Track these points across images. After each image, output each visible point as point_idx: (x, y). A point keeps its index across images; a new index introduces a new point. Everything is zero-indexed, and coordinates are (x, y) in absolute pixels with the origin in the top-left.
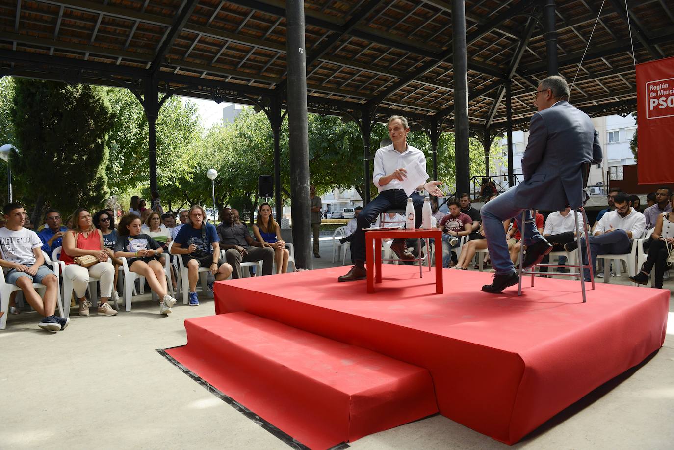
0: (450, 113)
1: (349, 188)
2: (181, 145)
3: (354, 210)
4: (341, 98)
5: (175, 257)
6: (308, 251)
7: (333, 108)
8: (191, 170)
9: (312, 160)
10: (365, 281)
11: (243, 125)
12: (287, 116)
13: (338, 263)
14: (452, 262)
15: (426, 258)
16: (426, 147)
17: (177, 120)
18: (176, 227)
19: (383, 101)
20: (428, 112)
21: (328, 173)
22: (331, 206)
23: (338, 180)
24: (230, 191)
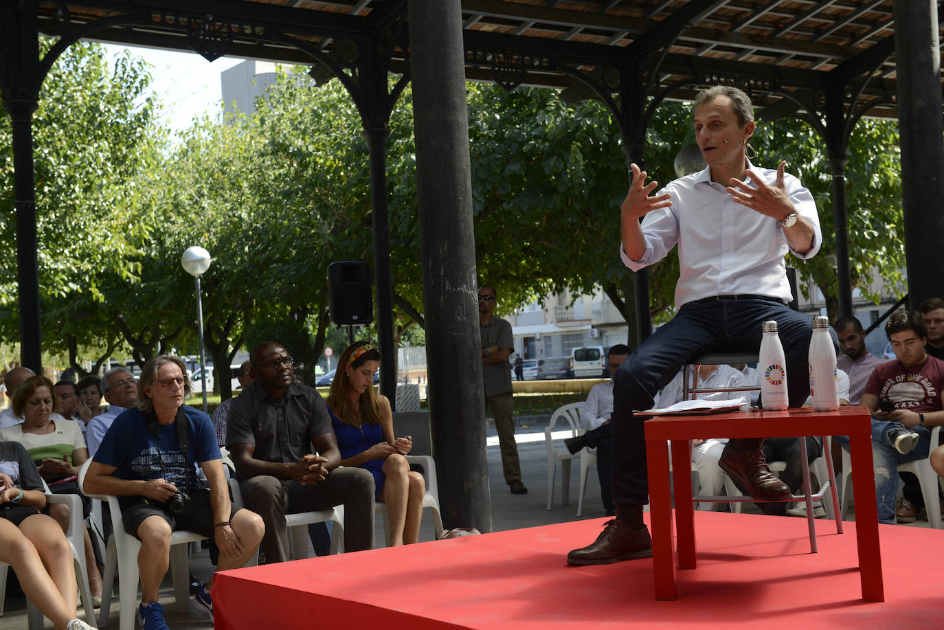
0: (882, 61)
1: (588, 290)
2: (105, 182)
3: (602, 353)
4: (558, 32)
5: (96, 504)
6: (476, 476)
7: (537, 63)
8: (134, 250)
9: (480, 213)
10: (648, 563)
11: (279, 120)
12: (408, 91)
13: (564, 510)
14: (906, 503)
15: (825, 494)
16: (813, 164)
17: (94, 109)
18: (99, 417)
19: (681, 38)
20: (815, 60)
21: (525, 249)
22: (536, 343)
23: (555, 269)
24: (247, 307)
